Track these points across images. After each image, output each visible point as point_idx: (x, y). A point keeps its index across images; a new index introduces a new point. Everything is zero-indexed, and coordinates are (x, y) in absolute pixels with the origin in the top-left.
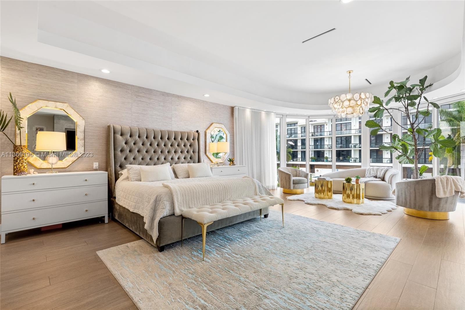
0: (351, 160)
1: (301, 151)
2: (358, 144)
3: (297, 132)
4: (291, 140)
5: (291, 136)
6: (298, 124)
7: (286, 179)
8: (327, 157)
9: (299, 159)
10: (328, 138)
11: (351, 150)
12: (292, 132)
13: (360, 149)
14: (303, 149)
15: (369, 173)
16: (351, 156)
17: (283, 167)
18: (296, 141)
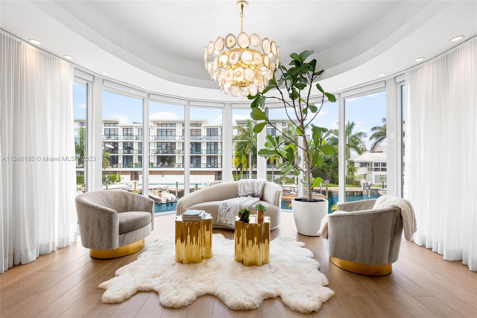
0: (176, 166)
1: (123, 156)
2: (182, 151)
3: (118, 134)
4: (109, 143)
5: (110, 138)
6: (119, 124)
7: (99, 225)
8: (152, 162)
9: (120, 166)
10: (153, 143)
11: (175, 156)
12: (111, 133)
13: (183, 155)
14: (124, 153)
15: (242, 189)
16: (175, 162)
17: (94, 190)
18: (115, 144)
